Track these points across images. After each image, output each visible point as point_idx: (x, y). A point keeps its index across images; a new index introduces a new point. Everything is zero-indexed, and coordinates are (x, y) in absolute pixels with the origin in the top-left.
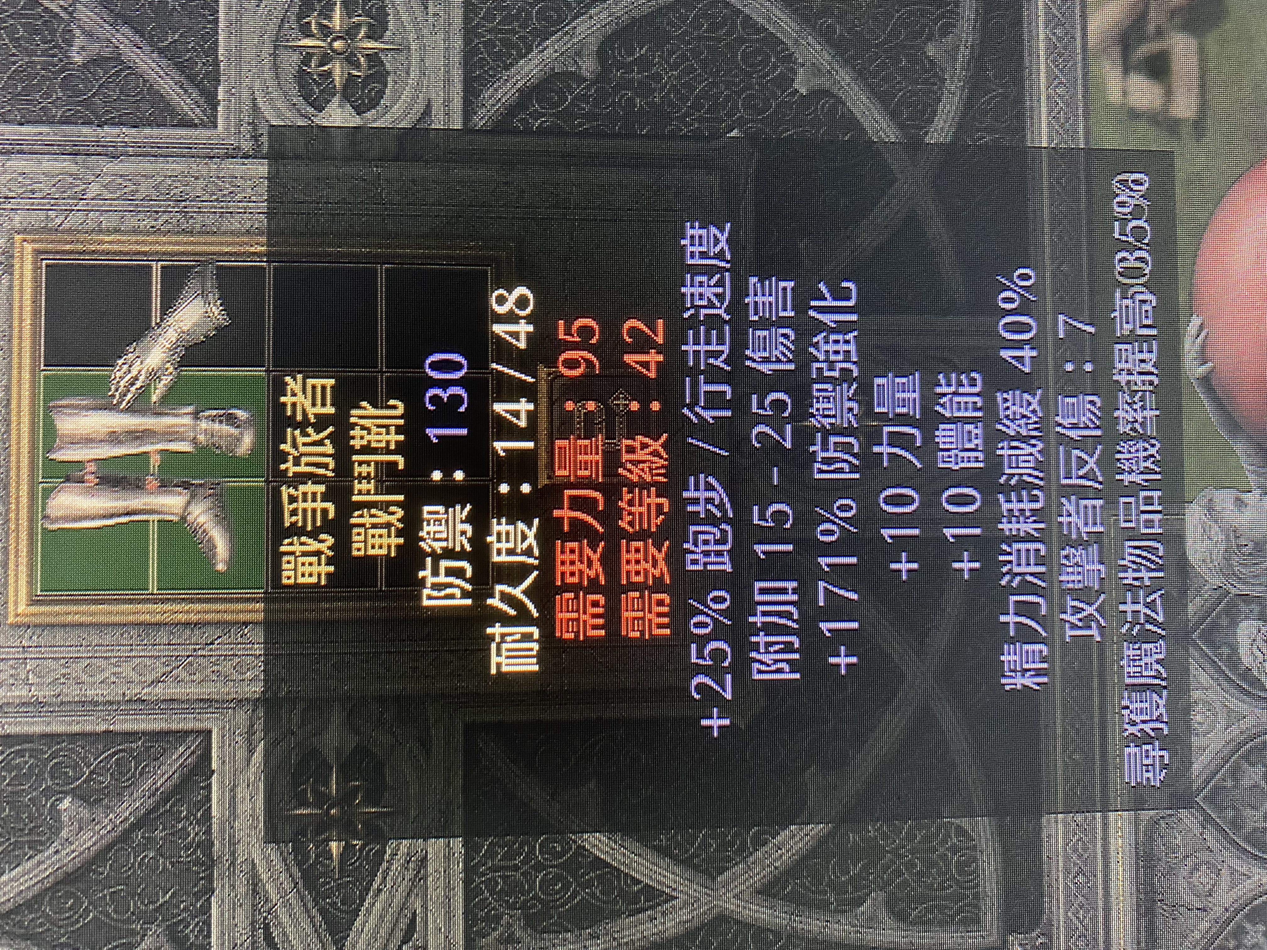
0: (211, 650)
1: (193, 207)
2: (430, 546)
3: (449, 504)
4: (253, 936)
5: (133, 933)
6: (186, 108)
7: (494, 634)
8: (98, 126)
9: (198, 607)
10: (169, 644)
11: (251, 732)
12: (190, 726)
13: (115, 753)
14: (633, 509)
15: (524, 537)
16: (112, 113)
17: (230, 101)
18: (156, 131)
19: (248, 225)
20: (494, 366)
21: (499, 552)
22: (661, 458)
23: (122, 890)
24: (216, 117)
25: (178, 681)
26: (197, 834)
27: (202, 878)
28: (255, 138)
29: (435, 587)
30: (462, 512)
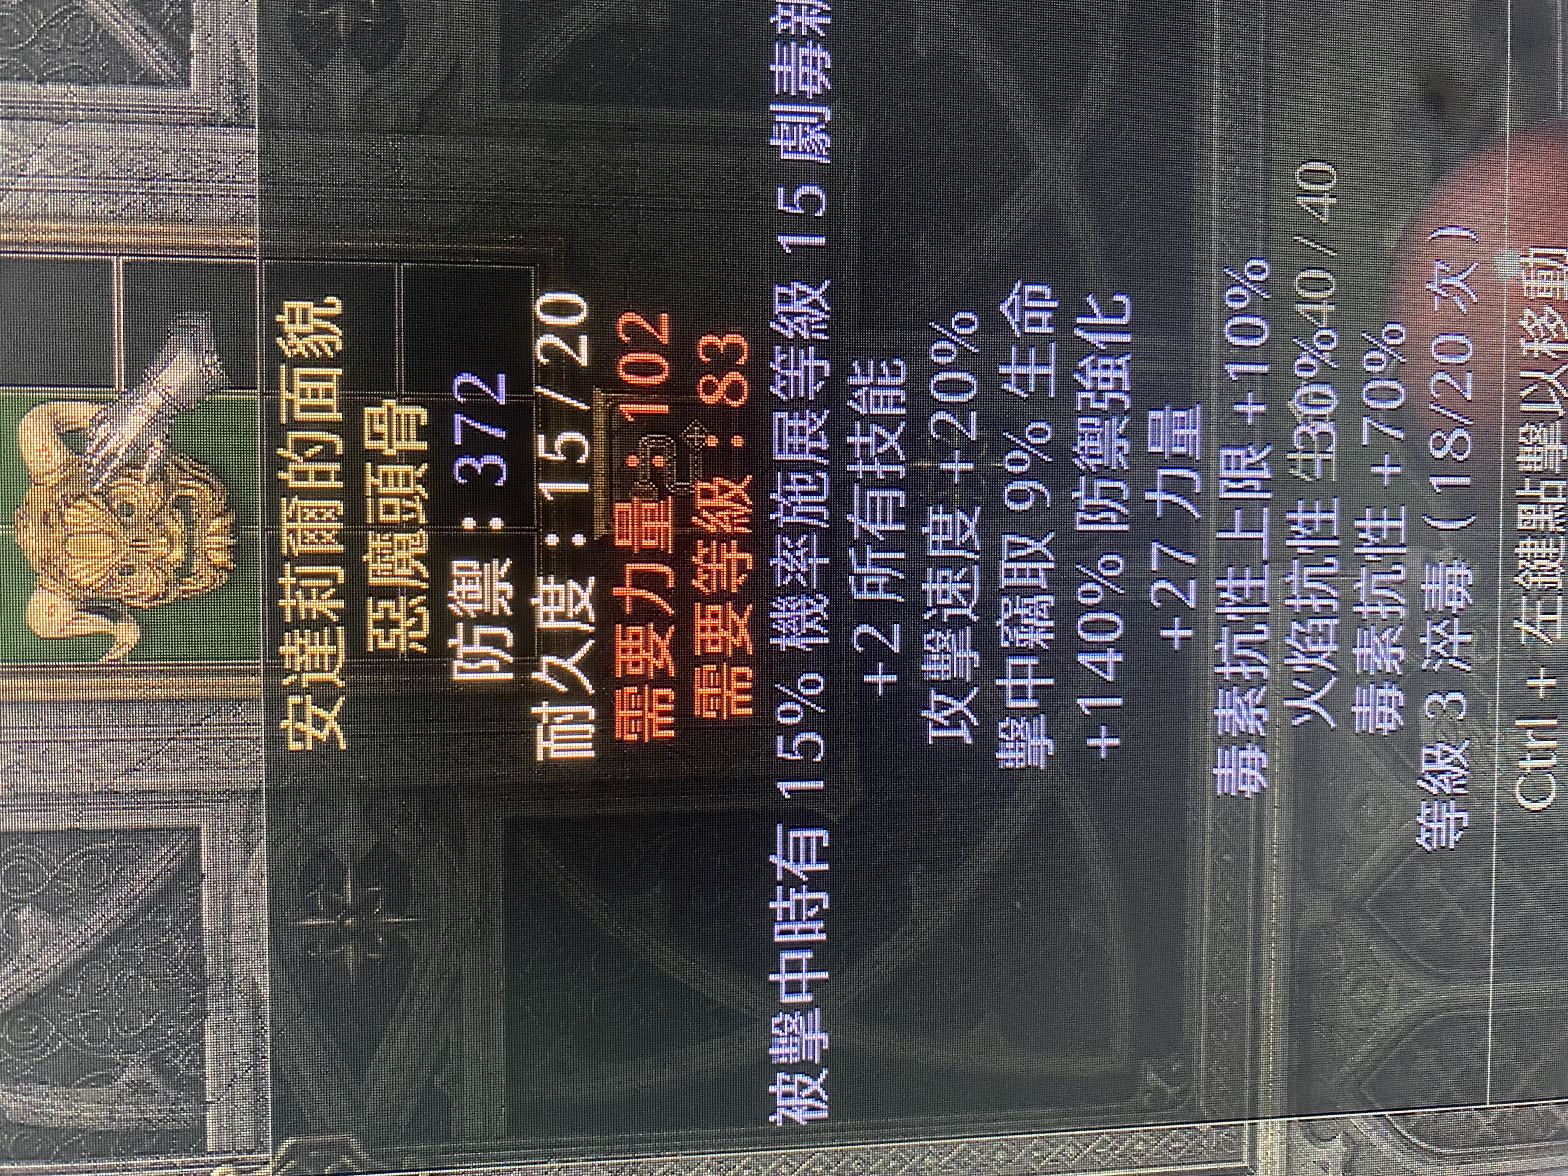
0: (198, 732)
1: (161, 187)
2: (461, 609)
3: (484, 558)
4: (255, 1066)
5: (113, 1063)
6: (150, 61)
7: (541, 714)
8: (40, 82)
9: (181, 680)
10: (146, 726)
11: (248, 829)
12: (173, 822)
13: (84, 855)
14: (710, 566)
15: (577, 599)
16: (55, 66)
17: (206, 52)
18: (112, 90)
19: (232, 212)
20: (539, 389)
21: (546, 617)
22: (744, 504)
23: (97, 1014)
24: (188, 73)
25: (158, 769)
26: (185, 948)
27: (193, 1001)
28: (239, 100)
29: (469, 658)
30: (503, 567)
